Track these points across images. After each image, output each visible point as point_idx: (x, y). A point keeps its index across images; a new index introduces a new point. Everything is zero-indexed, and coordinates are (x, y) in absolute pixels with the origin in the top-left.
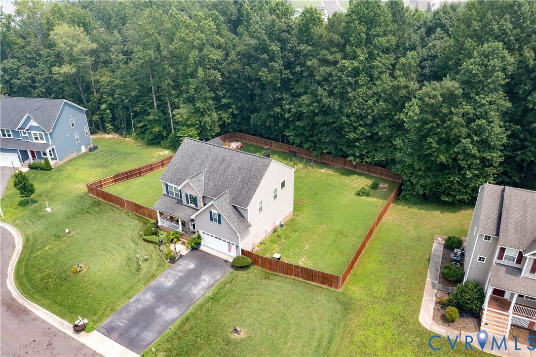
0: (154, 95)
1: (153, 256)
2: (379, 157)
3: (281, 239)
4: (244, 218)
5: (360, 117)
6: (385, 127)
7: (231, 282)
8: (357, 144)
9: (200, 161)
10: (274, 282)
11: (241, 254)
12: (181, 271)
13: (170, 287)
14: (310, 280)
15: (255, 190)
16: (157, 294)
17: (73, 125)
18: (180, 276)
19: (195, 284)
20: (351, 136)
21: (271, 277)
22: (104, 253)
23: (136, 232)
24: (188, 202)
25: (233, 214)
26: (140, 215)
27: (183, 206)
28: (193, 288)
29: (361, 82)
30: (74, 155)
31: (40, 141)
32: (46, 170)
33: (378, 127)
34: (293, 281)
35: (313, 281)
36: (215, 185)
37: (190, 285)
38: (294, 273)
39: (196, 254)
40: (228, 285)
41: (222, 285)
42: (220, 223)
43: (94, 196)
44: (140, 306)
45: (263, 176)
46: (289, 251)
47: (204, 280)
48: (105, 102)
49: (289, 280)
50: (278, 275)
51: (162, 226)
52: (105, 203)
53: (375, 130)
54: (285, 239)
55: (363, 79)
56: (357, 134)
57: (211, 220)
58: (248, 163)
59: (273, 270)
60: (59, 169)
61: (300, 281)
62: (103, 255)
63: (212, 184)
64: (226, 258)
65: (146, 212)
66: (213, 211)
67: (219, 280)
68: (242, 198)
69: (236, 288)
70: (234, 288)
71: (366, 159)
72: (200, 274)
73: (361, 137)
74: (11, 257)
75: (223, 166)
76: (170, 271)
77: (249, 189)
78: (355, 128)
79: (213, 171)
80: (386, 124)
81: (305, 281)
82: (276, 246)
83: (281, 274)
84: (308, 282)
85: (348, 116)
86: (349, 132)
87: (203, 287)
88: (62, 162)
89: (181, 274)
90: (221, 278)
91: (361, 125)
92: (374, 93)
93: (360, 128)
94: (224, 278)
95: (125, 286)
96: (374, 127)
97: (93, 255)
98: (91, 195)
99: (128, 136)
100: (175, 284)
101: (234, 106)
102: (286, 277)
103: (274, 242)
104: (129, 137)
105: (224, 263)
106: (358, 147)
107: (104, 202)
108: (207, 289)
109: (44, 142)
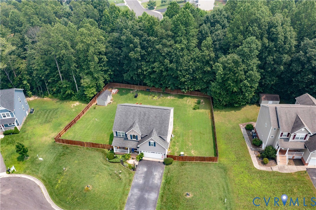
2: (198, 88)
4: (165, 140)
5: (186, 70)
6: (199, 74)
7: (169, 172)
8: (186, 83)
9: (132, 116)
10: (187, 166)
11: (166, 157)
12: (142, 174)
13: (143, 183)
16: (139, 189)
17: (20, 101)
18: (143, 176)
19: (154, 178)
20: (183, 80)
21: (184, 164)
22: (94, 175)
23: (101, 158)
24: (131, 138)
25: (161, 141)
27: (129, 141)
28: (154, 180)
30: (25, 118)
31: (7, 118)
32: (16, 134)
34: (195, 163)
35: (204, 161)
36: (146, 128)
37: (151, 179)
38: (195, 160)
39: (142, 162)
40: (169, 174)
41: (166, 174)
42: (155, 146)
43: (60, 143)
44: (136, 197)
46: (183, 148)
47: (156, 175)
49: (193, 163)
50: (187, 162)
52: (71, 146)
53: (194, 75)
54: (177, 142)
55: (185, 52)
56: (186, 79)
57: (150, 145)
58: (159, 113)
59: (184, 160)
61: (198, 162)
62: (94, 176)
63: (144, 128)
64: (158, 160)
66: (151, 141)
67: (163, 172)
68: (163, 132)
69: (173, 174)
70: (172, 174)
71: (190, 89)
72: (152, 172)
73: (188, 80)
74: (42, 193)
75: (146, 117)
76: (137, 175)
78: (184, 76)
79: (141, 121)
80: (200, 72)
81: (201, 162)
82: (176, 147)
83: (188, 162)
84: (202, 162)
85: (180, 71)
86: (182, 78)
87: (158, 179)
88: (21, 126)
90: (163, 171)
91: (187, 74)
92: (192, 59)
93: (186, 75)
94: (164, 171)
95: (121, 189)
97: (89, 178)
98: (58, 143)
100: (144, 181)
102: (191, 162)
103: (174, 146)
104: (46, 97)
105: (158, 163)
106: (186, 85)
107: (68, 145)
108: (160, 179)
109: (11, 117)
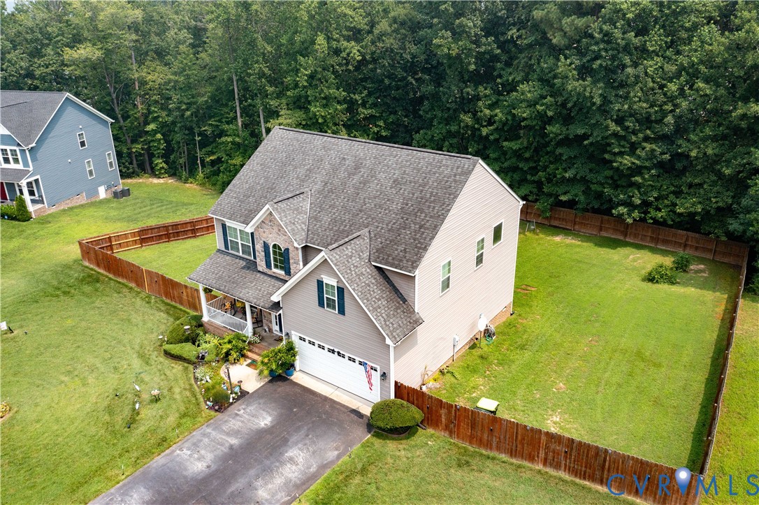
0: (237, 104)
1: (177, 390)
2: (688, 205)
3: (491, 363)
4: (405, 301)
5: (647, 121)
6: (704, 140)
7: (364, 471)
8: (638, 179)
9: (302, 172)
10: (486, 478)
11: (392, 396)
12: (235, 433)
13: (202, 475)
14: (592, 478)
15: (435, 229)
16: (159, 492)
17: (83, 144)
18: (231, 447)
19: (267, 471)
20: (626, 162)
21: (475, 462)
22: (66, 379)
23: (154, 336)
24: (268, 266)
25: (377, 290)
26: (173, 303)
27: (259, 275)
28: (259, 483)
29: (652, 46)
30: (82, 199)
31: (12, 166)
32: (19, 220)
33: (688, 140)
34: (539, 478)
35: (601, 482)
36: (334, 221)
37: (252, 472)
38: (542, 454)
39: (280, 389)
40: (357, 480)
41: (341, 477)
42: (342, 311)
43: (92, 266)
45: (456, 197)
46: (514, 394)
47: (291, 460)
48: (155, 119)
49: (528, 475)
50: (493, 459)
51: (210, 323)
52: (110, 279)
53: (680, 146)
54: (500, 364)
55: (655, 39)
56: (639, 158)
57: (321, 304)
59: (481, 443)
60: (44, 221)
61: (561, 479)
62: (62, 382)
63: (326, 219)
64: (354, 404)
65: (185, 297)
66: (328, 280)
67: (332, 462)
68: (401, 248)
69: (378, 488)
70: (373, 488)
71: (653, 213)
72: (285, 442)
73: (647, 164)
75: (356, 179)
76: (209, 430)
77: (420, 228)
78: (633, 147)
79: (331, 191)
80: (708, 131)
81: (578, 480)
82: (481, 381)
83: (504, 457)
84: (587, 483)
85: (620, 121)
86: (621, 154)
87: (288, 483)
88: (53, 210)
89: (234, 441)
90: (339, 457)
91: (646, 139)
92: (682, 68)
93: (645, 144)
94: (345, 458)
96: (680, 142)
97: (40, 382)
98: (87, 264)
99: (191, 180)
100: (214, 467)
101: (381, 123)
102: (519, 467)
103: (474, 371)
104: (191, 183)
106: (638, 186)
107: (107, 277)
108: (297, 486)
109: (20, 166)
